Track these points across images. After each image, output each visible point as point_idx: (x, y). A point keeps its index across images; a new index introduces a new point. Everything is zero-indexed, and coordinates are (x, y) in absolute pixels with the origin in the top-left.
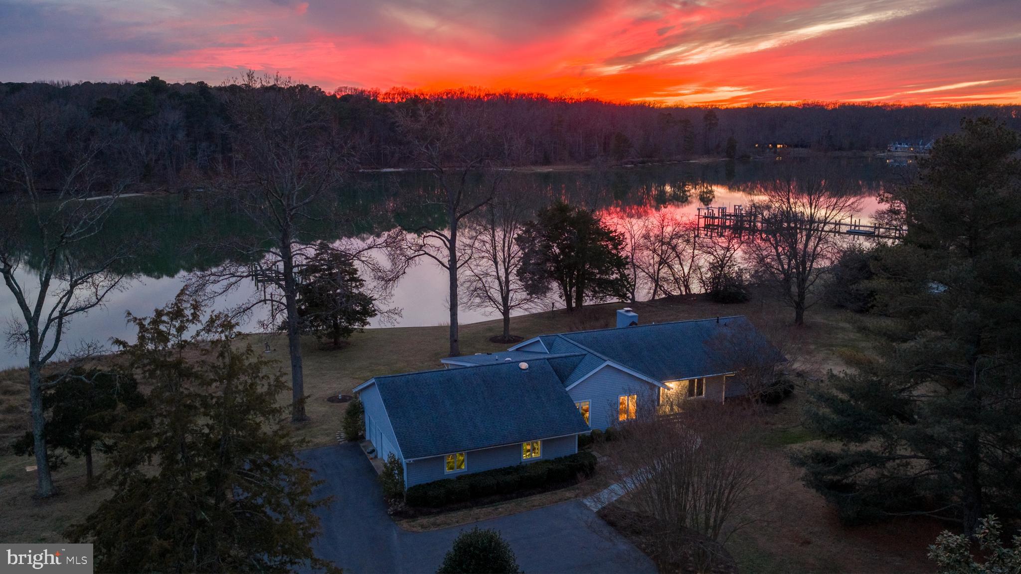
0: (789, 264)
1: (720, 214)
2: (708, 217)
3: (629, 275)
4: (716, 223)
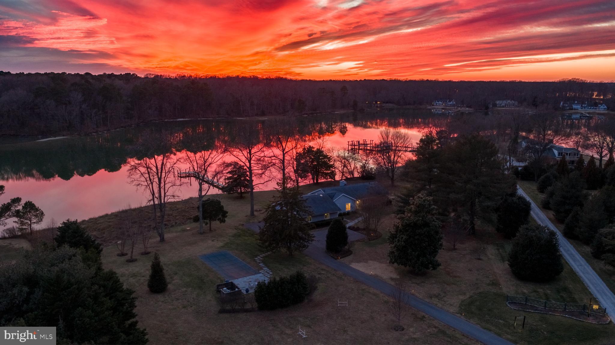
0: (388, 165)
1: (358, 144)
2: (352, 145)
3: (333, 171)
4: (356, 148)
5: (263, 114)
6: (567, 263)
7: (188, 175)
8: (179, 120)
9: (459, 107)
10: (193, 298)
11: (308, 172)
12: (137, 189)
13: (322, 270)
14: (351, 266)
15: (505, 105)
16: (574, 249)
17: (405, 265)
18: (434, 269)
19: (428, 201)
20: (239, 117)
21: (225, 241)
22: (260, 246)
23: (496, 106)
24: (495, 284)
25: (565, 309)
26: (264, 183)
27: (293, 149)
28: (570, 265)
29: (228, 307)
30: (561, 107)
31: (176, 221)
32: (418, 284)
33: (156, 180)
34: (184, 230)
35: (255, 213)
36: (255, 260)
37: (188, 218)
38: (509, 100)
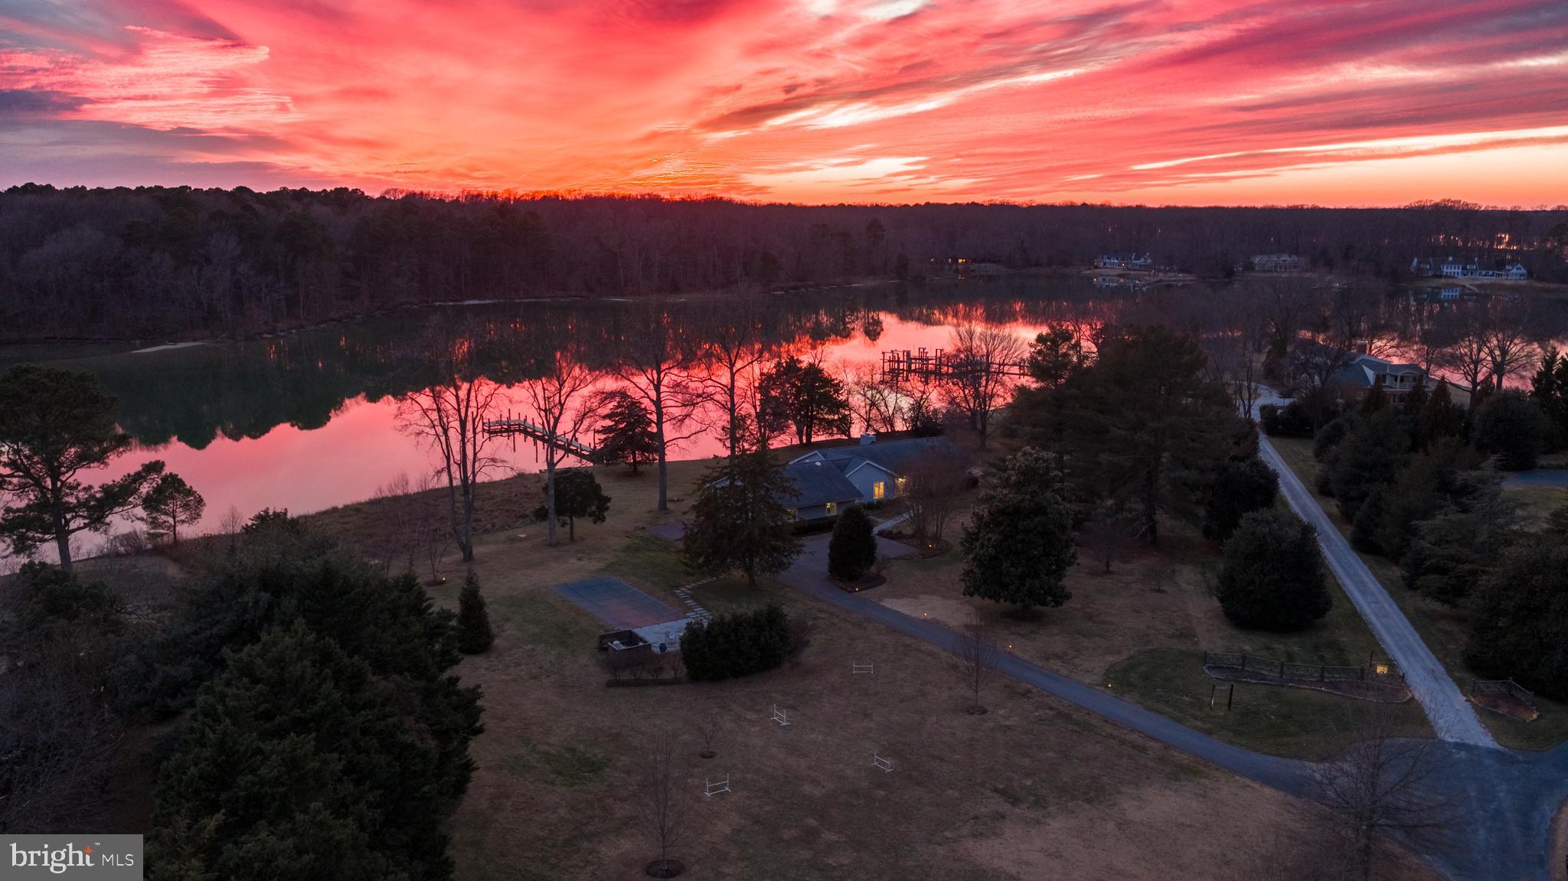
0: (974, 404)
1: (905, 358)
2: (892, 361)
3: (846, 415)
4: (901, 367)
5: (676, 289)
6: (1347, 597)
7: (506, 427)
8: (467, 303)
9: (1159, 271)
10: (550, 662)
11: (787, 417)
12: (418, 442)
13: (821, 611)
14: (881, 603)
15: (1275, 267)
16: (1370, 572)
17: (995, 597)
18: (1058, 604)
19: (1044, 461)
20: (616, 296)
21: (607, 559)
22: (686, 564)
23: (1253, 269)
24: (1187, 634)
25: (1322, 676)
26: (689, 437)
27: (754, 363)
28: (1352, 600)
29: (626, 676)
30: (1412, 269)
31: (494, 521)
32: (1022, 636)
33: (456, 424)
34: (514, 540)
35: (670, 505)
36: (674, 595)
37: (519, 514)
38: (1286, 255)
